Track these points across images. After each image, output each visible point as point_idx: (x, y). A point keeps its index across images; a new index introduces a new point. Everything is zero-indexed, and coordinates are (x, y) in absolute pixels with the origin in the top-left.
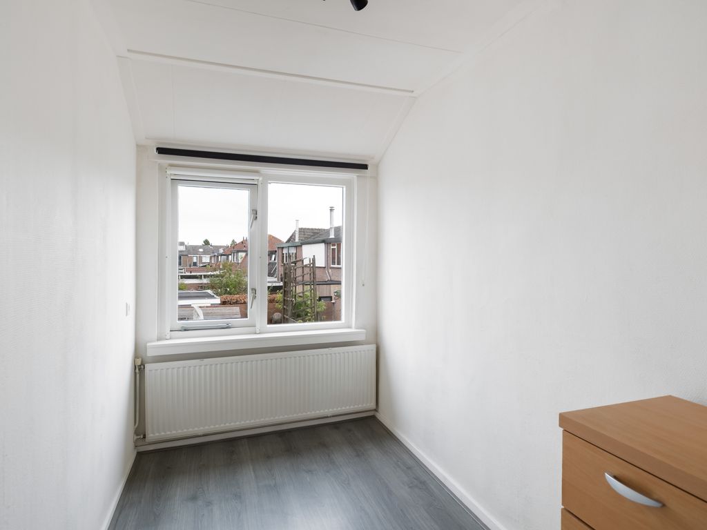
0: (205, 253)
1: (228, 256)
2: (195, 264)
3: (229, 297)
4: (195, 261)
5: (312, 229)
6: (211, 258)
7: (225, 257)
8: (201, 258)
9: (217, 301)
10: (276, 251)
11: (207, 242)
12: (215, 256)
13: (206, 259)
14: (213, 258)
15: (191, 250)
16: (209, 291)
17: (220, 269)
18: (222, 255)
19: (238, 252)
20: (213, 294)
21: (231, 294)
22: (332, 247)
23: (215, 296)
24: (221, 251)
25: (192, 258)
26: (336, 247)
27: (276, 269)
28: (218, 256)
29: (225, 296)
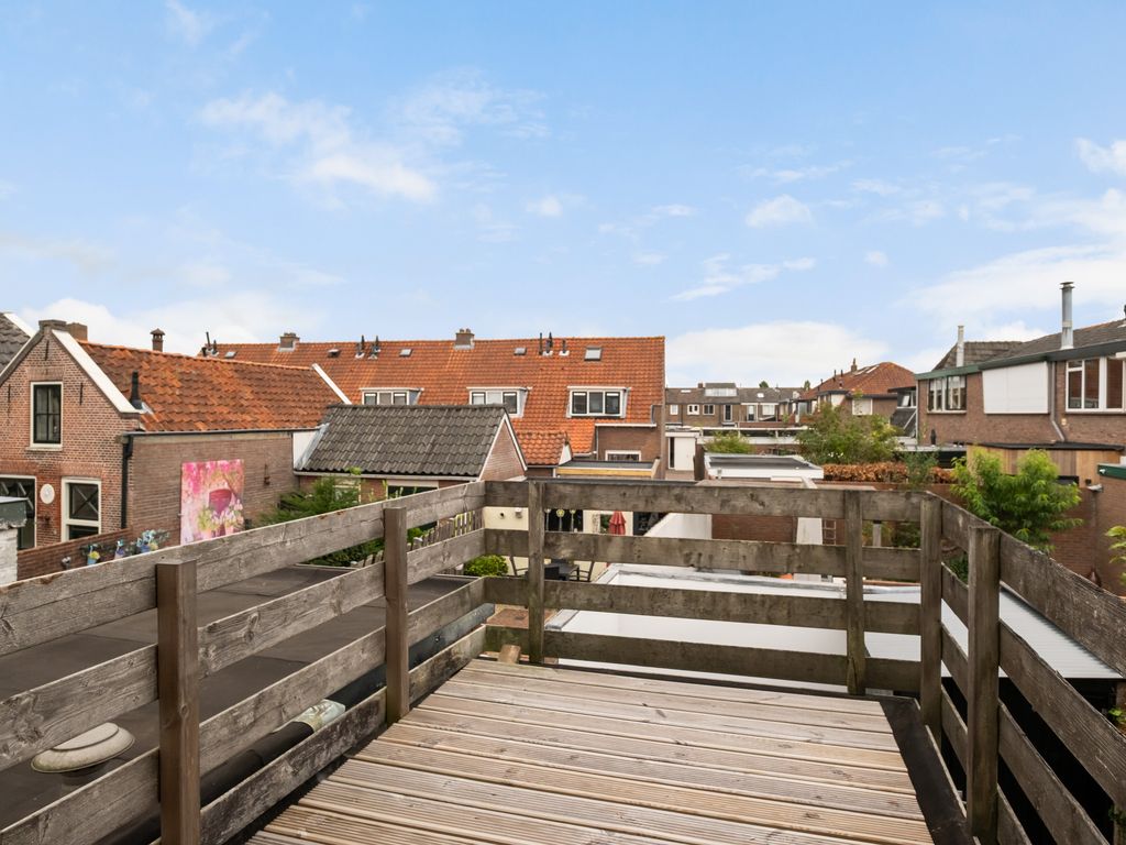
0: (767, 399)
1: (809, 402)
2: (751, 417)
3: (837, 469)
4: (751, 412)
5: (992, 343)
6: (777, 408)
7: (805, 404)
8: (760, 408)
9: (819, 473)
10: (914, 388)
11: (764, 385)
12: (785, 403)
13: (769, 410)
14: (781, 409)
15: (746, 395)
16: (798, 458)
17: (797, 425)
18: (797, 401)
19: (831, 393)
20: (805, 462)
21: (839, 463)
22: (1068, 370)
23: (811, 465)
24: (796, 395)
25: (746, 408)
26: (1082, 369)
27: (913, 421)
28: (790, 404)
29: (829, 466)
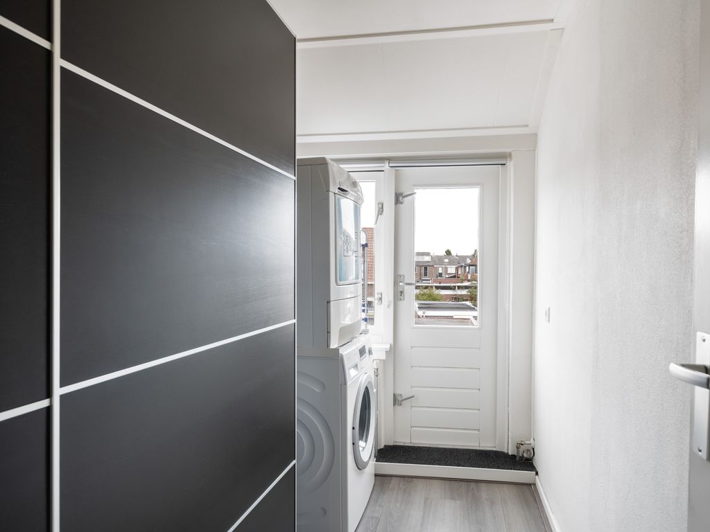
0: (450, 263)
2: (440, 275)
4: (440, 271)
6: (457, 269)
8: (446, 269)
11: (448, 253)
12: (462, 266)
13: (452, 270)
14: (460, 270)
15: (437, 260)
16: (468, 303)
17: (469, 281)
18: (469, 265)
20: (473, 306)
23: (476, 307)
24: (469, 261)
25: (437, 268)
28: (465, 267)
